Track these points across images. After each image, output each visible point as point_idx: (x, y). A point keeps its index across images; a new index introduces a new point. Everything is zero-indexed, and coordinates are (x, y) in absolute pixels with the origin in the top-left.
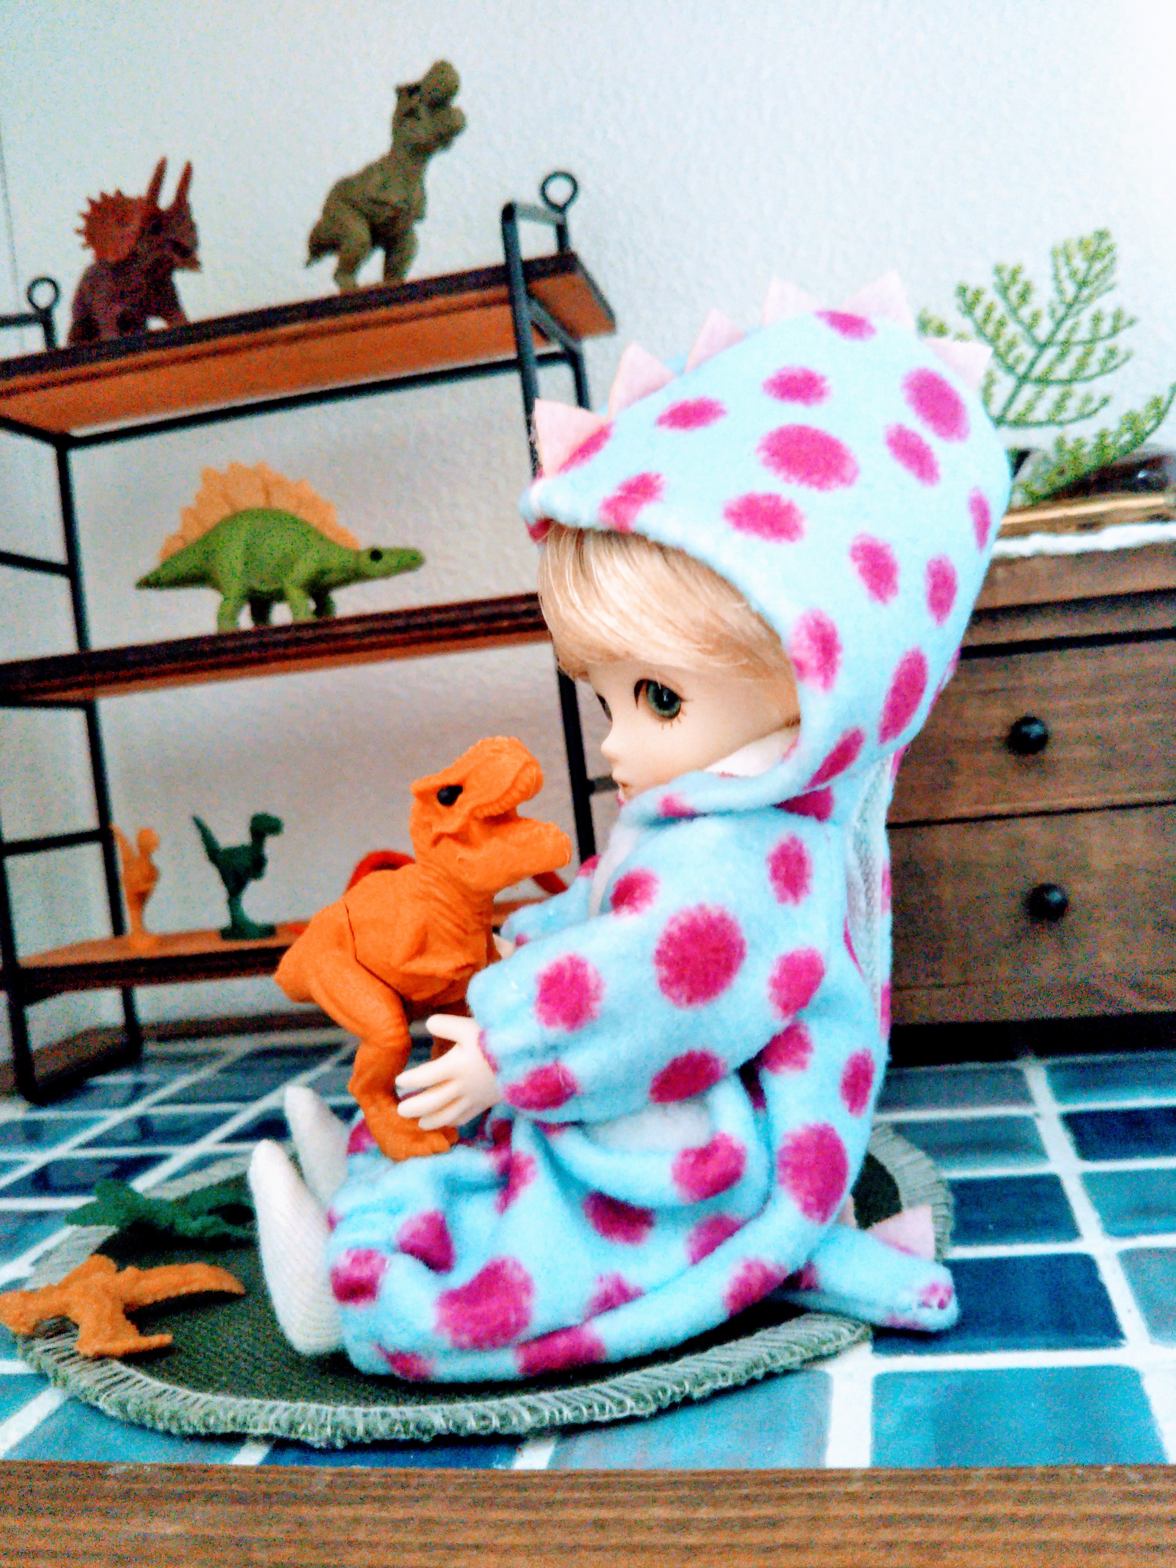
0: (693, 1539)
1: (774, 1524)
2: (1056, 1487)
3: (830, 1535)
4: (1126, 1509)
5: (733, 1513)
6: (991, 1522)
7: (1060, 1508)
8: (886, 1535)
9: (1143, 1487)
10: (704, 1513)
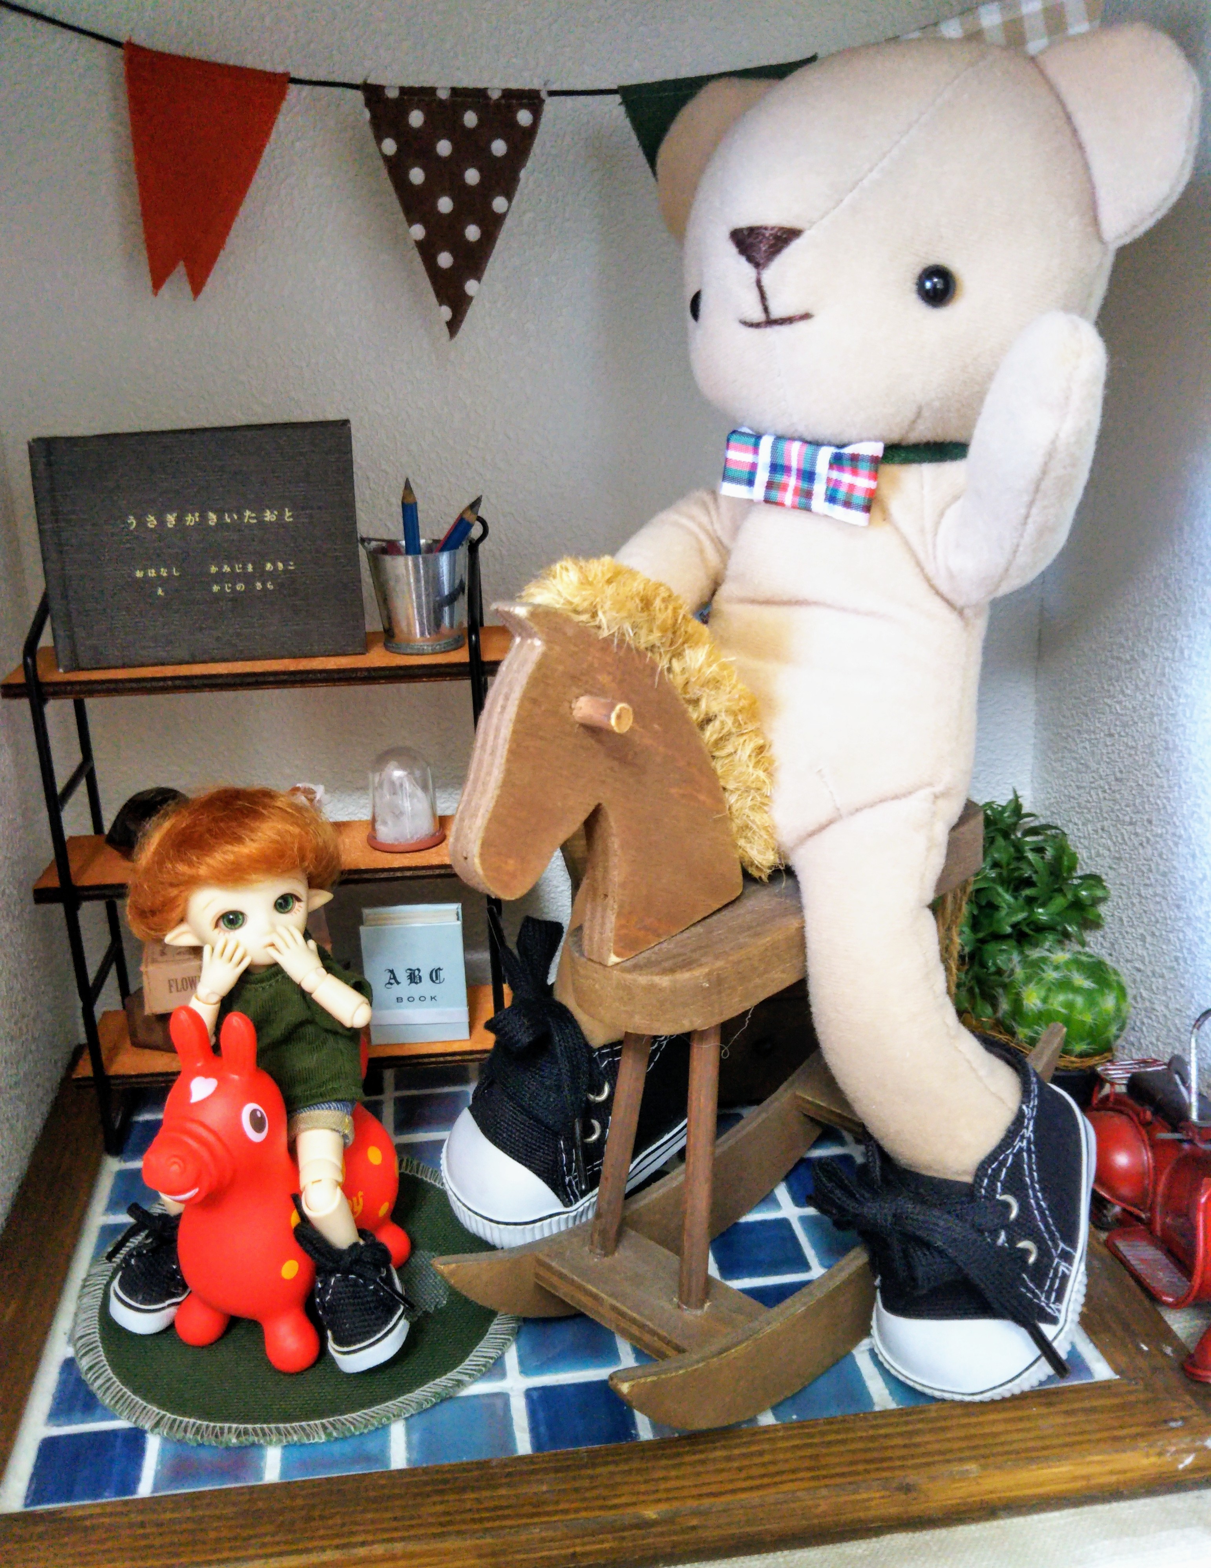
0: (736, 1464)
1: (761, 1453)
2: (847, 1425)
3: (781, 1456)
4: (871, 1432)
5: (744, 1450)
6: (830, 1444)
7: (850, 1435)
8: (800, 1453)
9: (874, 1422)
10: (736, 1452)
